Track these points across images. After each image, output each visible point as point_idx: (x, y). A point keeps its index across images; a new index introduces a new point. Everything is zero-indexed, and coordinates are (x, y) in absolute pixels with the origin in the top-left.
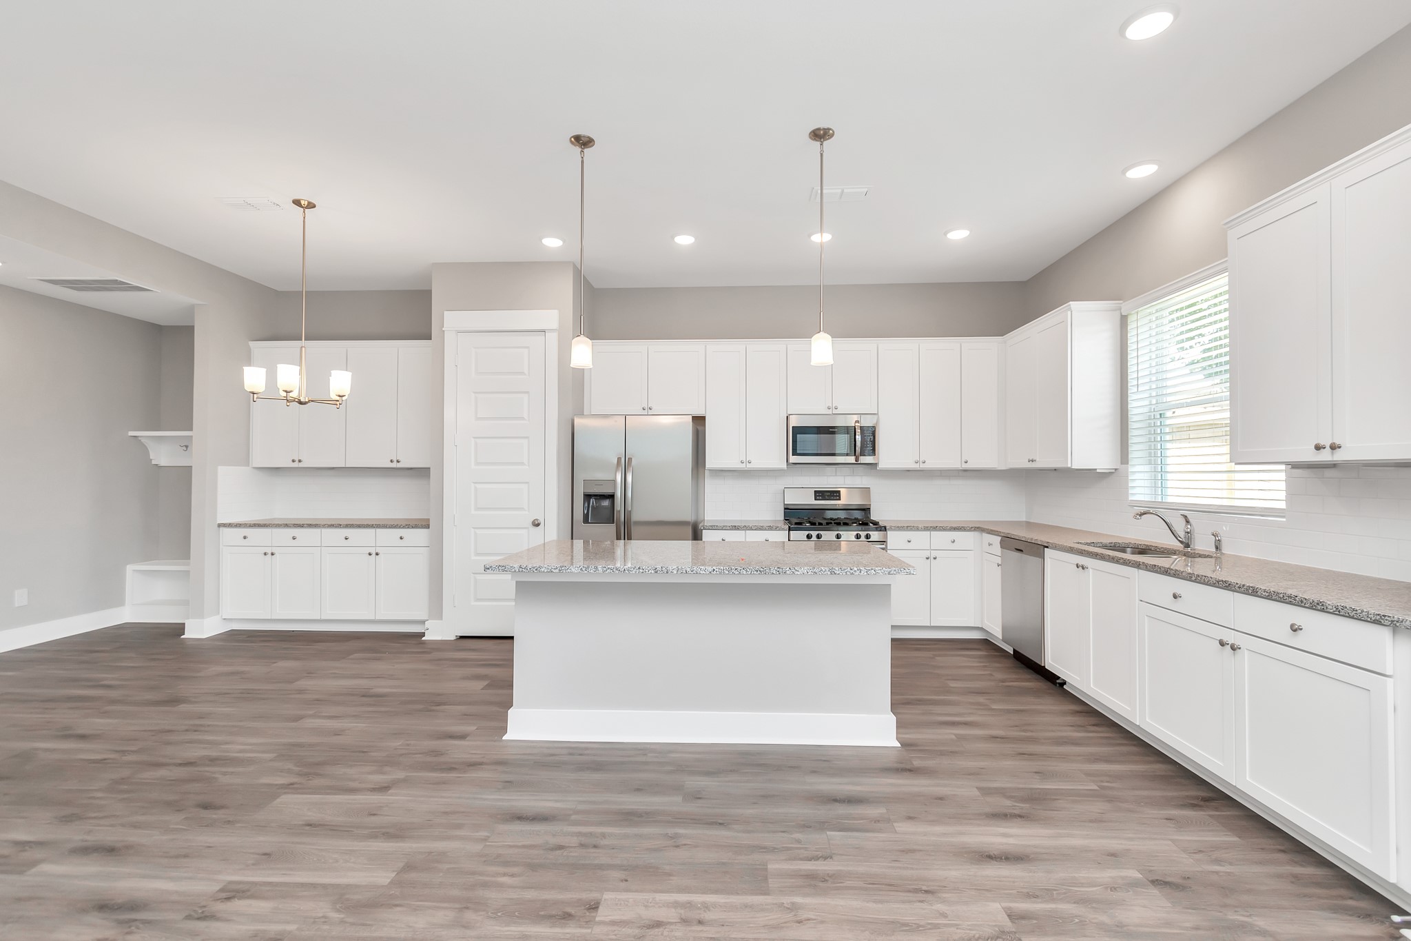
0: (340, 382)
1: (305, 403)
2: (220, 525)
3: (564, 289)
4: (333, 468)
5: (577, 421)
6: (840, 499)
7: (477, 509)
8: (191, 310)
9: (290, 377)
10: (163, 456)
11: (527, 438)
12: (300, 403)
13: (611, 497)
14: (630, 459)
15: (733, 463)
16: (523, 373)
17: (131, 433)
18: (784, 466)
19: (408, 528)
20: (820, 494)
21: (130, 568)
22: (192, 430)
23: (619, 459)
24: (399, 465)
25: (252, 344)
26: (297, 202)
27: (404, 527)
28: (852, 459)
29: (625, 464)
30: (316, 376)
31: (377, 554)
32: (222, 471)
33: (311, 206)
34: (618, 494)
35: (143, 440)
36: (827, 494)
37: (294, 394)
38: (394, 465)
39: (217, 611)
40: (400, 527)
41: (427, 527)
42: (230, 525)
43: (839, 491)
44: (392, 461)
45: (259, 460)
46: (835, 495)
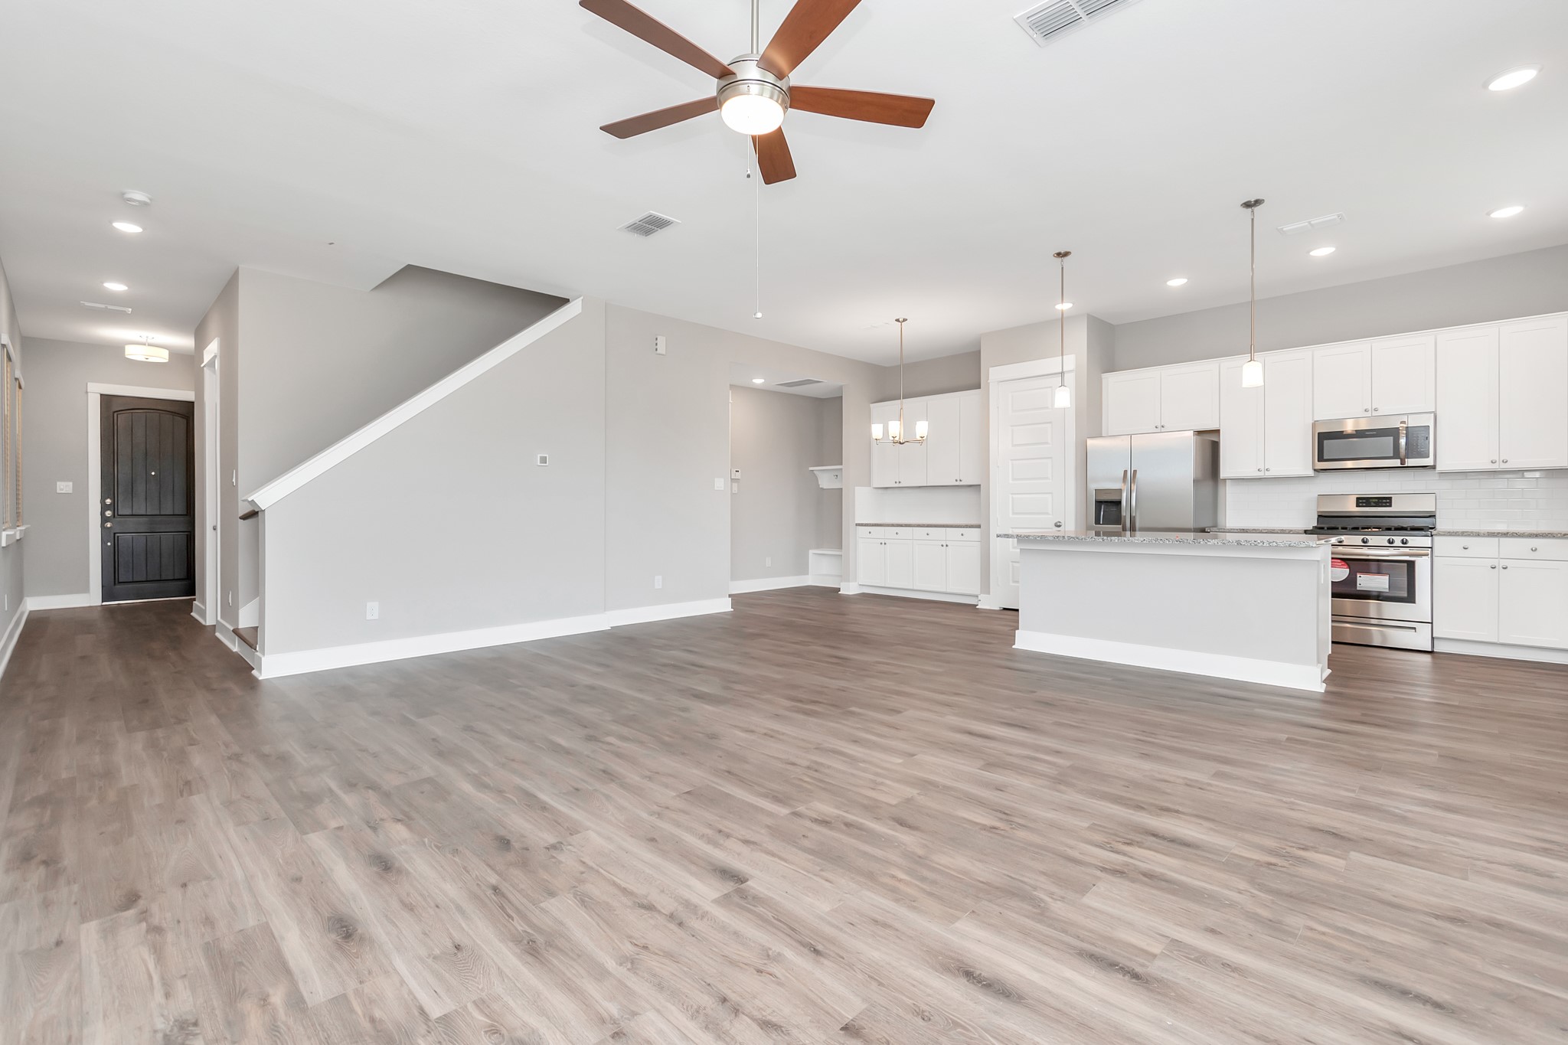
0: (922, 428)
1: (903, 443)
2: (857, 525)
3: (1079, 338)
4: (920, 487)
5: (1090, 442)
6: (1390, 506)
7: (1014, 513)
8: (841, 388)
9: (895, 429)
10: (826, 482)
11: (1051, 458)
12: (900, 443)
13: (1119, 503)
14: (1135, 471)
15: (1250, 472)
16: (1047, 408)
17: (811, 469)
18: (1311, 473)
20: (1362, 501)
21: (811, 552)
22: (841, 464)
23: (1126, 472)
25: (872, 405)
26: (898, 320)
28: (1397, 463)
29: (1130, 477)
30: (909, 427)
31: (947, 546)
33: (905, 320)
34: (1124, 503)
35: (815, 472)
36: (1374, 500)
37: (897, 439)
42: (862, 525)
43: (1391, 498)
45: (877, 482)
46: (1385, 501)
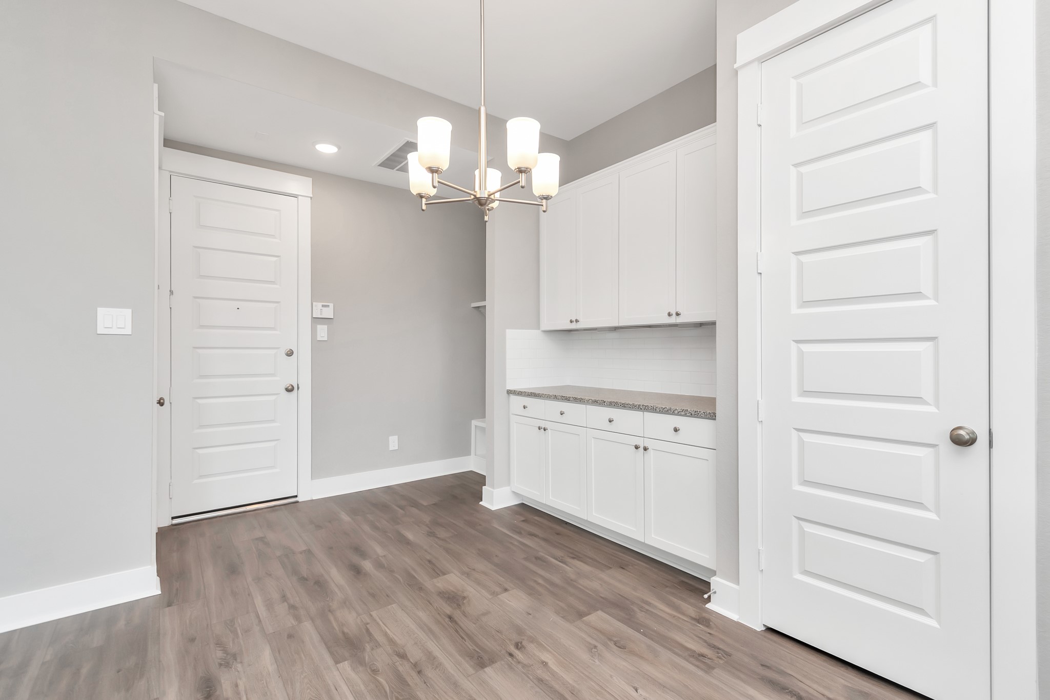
19: (685, 415)
24: (679, 320)
27: (679, 414)
32: (510, 333)
38: (673, 320)
39: (508, 482)
40: (673, 413)
41: (713, 416)
44: (669, 315)
